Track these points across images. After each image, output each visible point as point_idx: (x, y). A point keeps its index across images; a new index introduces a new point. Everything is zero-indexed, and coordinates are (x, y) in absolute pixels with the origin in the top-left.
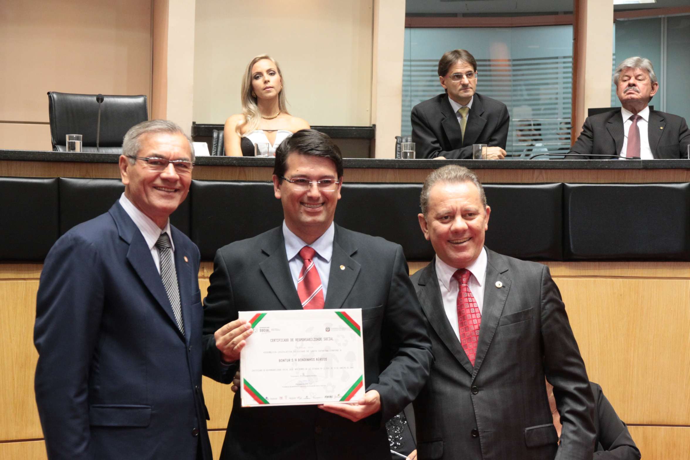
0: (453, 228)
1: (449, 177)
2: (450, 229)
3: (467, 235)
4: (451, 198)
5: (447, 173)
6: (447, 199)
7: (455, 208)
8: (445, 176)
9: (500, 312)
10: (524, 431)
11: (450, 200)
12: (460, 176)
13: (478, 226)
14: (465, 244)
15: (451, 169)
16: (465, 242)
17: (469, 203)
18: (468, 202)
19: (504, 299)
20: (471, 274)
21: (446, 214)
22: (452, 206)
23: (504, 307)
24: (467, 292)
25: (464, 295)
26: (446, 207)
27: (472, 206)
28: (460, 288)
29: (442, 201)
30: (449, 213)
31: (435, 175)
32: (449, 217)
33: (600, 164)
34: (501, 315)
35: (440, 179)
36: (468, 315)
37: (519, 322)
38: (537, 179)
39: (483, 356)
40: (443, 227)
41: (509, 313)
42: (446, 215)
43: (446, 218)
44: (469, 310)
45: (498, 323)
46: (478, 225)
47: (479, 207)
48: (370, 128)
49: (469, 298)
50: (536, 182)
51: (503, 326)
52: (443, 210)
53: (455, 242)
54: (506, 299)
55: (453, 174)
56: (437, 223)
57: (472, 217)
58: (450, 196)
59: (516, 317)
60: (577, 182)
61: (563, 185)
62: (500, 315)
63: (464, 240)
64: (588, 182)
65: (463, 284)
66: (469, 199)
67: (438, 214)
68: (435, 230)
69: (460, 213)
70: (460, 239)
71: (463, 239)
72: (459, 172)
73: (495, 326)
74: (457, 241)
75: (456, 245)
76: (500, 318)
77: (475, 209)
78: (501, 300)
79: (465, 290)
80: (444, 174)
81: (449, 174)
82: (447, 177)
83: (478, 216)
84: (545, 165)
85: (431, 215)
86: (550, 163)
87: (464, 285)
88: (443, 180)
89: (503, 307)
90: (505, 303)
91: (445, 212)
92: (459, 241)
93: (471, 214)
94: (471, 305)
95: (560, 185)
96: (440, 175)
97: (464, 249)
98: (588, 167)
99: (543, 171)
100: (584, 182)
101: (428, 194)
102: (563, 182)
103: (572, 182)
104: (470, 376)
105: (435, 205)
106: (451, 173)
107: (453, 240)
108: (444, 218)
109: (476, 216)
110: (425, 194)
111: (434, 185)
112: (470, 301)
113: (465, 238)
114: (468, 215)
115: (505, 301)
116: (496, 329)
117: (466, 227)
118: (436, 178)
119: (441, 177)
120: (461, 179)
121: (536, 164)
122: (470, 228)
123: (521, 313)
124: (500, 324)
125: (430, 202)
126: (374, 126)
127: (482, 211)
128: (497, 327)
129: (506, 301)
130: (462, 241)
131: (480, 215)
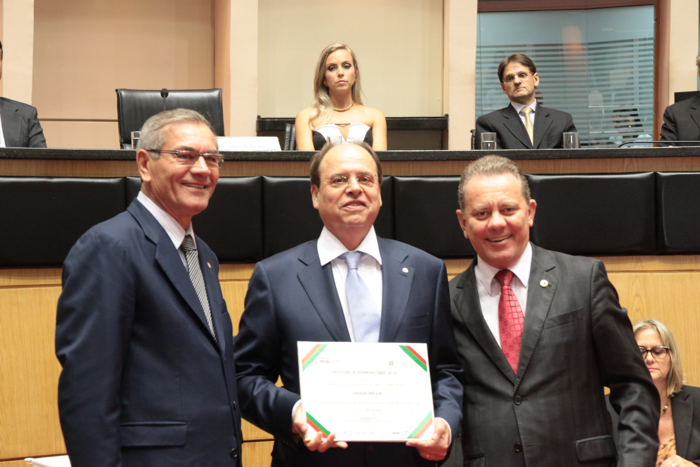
0: (489, 225)
1: (485, 169)
2: (487, 226)
3: (506, 232)
4: (487, 193)
5: (483, 165)
6: (483, 193)
7: (491, 203)
8: (482, 168)
9: (545, 314)
10: (575, 445)
11: (486, 194)
12: (497, 168)
13: (518, 223)
14: (503, 242)
15: (489, 161)
16: (504, 239)
17: (507, 197)
18: (507, 195)
19: (550, 299)
20: (514, 275)
21: (482, 209)
22: (488, 201)
23: (550, 308)
24: (509, 295)
25: (506, 298)
26: (482, 202)
27: (511, 201)
28: (502, 290)
29: (477, 196)
30: (485, 209)
31: (472, 168)
32: (486, 214)
33: (695, 151)
34: (547, 317)
35: (475, 172)
36: (509, 320)
37: (566, 323)
38: (627, 168)
39: (526, 362)
40: (479, 225)
41: (554, 314)
42: (482, 211)
43: (482, 214)
44: (511, 314)
45: (543, 326)
46: (517, 221)
47: (520, 201)
48: (443, 119)
49: (511, 302)
50: (627, 172)
51: (548, 330)
52: (478, 205)
53: (493, 240)
54: (552, 299)
55: (490, 166)
56: (473, 221)
57: (511, 212)
58: (486, 190)
59: (564, 319)
60: (671, 170)
61: (655, 175)
62: (545, 317)
63: (503, 238)
64: (682, 171)
65: (504, 286)
66: (507, 193)
67: (474, 210)
68: (471, 228)
69: (497, 207)
70: (499, 236)
71: (501, 237)
72: (497, 163)
73: (539, 329)
74: (495, 240)
75: (494, 244)
76: (545, 321)
77: (514, 204)
78: (546, 301)
79: (506, 292)
80: (480, 166)
81: (486, 166)
82: (483, 169)
83: (518, 211)
84: (636, 153)
85: (468, 212)
86: (642, 151)
87: (506, 287)
88: (479, 173)
89: (548, 308)
90: (551, 304)
91: (481, 208)
92: (497, 239)
93: (509, 210)
94: (514, 309)
95: (652, 174)
96: (476, 167)
97: (504, 247)
98: (682, 154)
99: (634, 159)
100: (678, 170)
101: (464, 188)
102: (655, 171)
103: (665, 171)
104: (513, 384)
105: (471, 200)
106: (488, 165)
107: (492, 238)
108: (480, 214)
109: (516, 211)
110: (461, 189)
111: (470, 179)
112: (512, 305)
113: (504, 236)
114: (506, 210)
115: (550, 302)
116: (541, 332)
117: (504, 223)
118: (472, 172)
119: (477, 169)
120: (499, 171)
121: (626, 152)
122: (509, 224)
123: (569, 314)
124: (546, 326)
125: (467, 197)
126: (447, 116)
127: (524, 205)
128: (542, 330)
129: (552, 301)
130: (500, 239)
131: (520, 210)
